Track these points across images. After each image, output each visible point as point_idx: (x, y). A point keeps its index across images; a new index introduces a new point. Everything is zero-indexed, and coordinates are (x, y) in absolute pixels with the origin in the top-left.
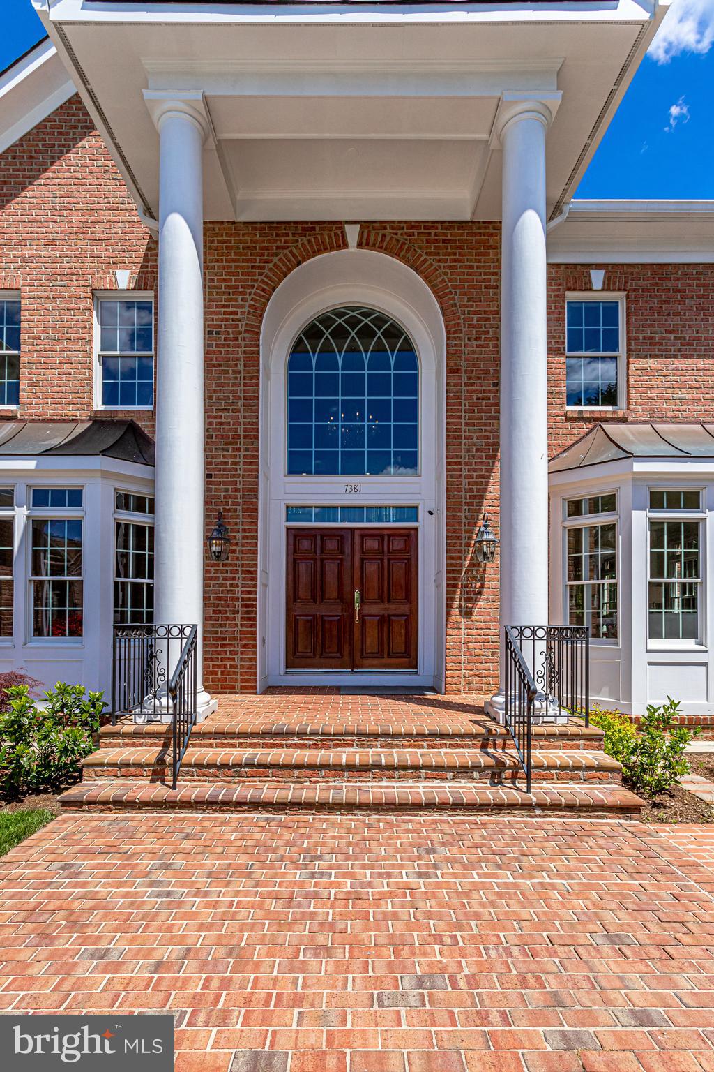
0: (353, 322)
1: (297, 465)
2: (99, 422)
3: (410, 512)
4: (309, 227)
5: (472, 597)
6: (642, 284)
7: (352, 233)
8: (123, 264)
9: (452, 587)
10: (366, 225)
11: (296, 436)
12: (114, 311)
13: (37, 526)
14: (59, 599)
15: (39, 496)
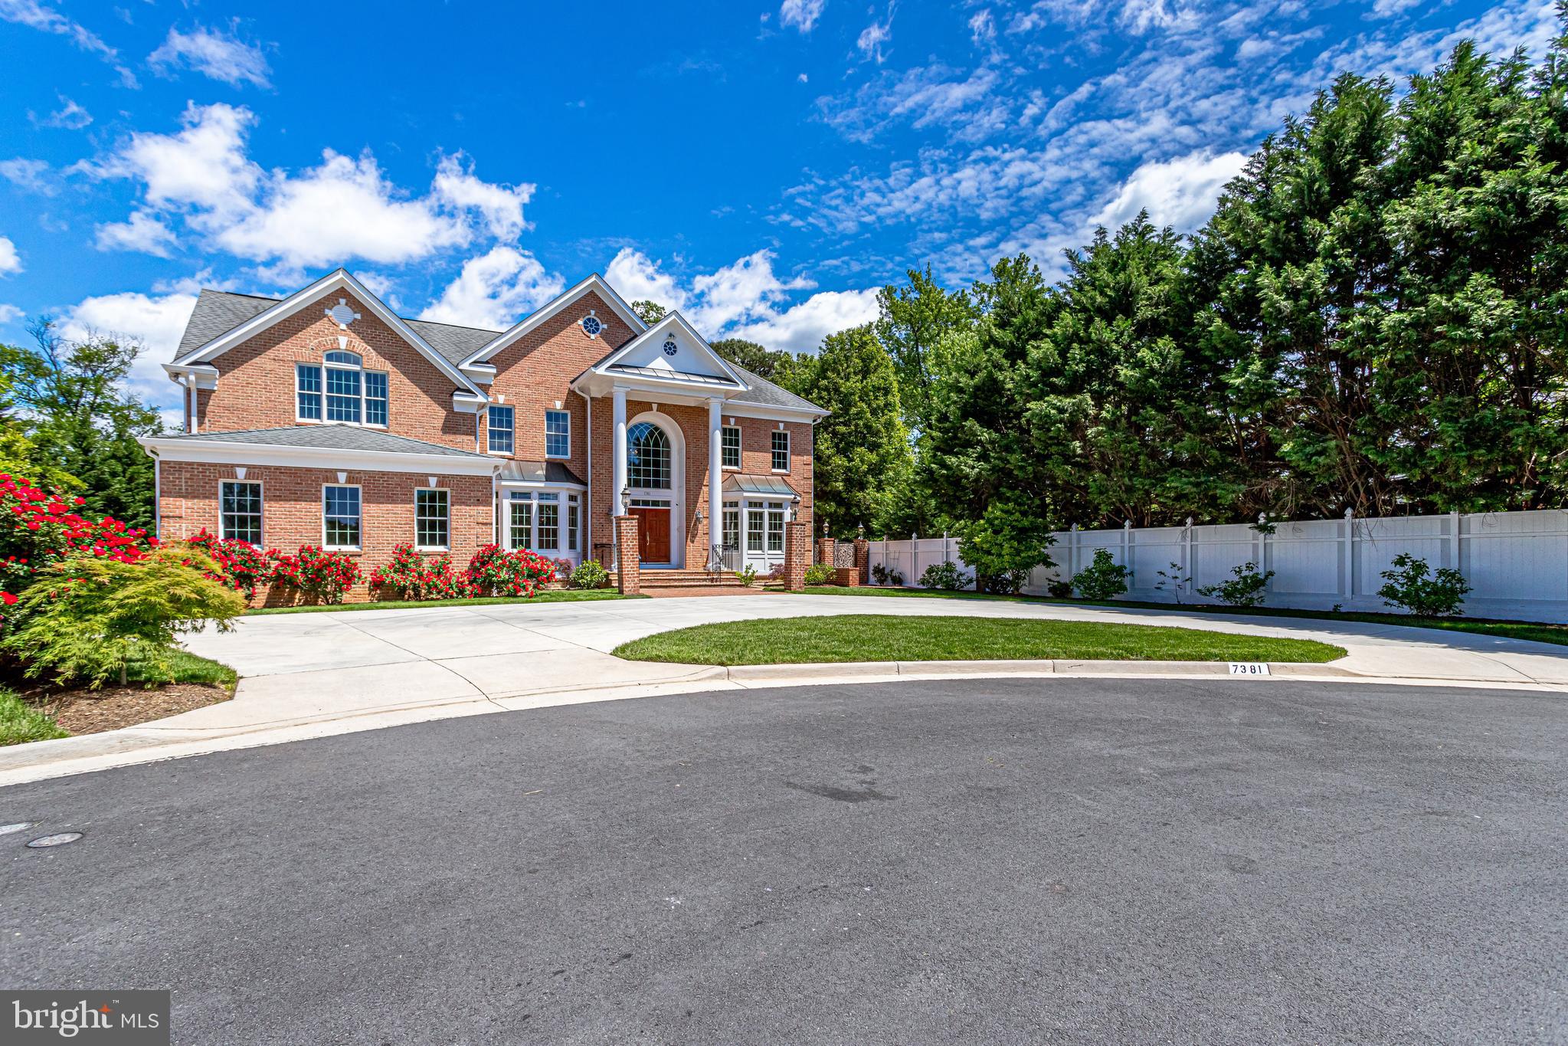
0: (649, 428)
2: (550, 464)
3: (667, 503)
4: (640, 403)
5: (694, 536)
6: (747, 425)
7: (655, 407)
8: (559, 399)
9: (687, 533)
10: (659, 404)
12: (552, 416)
13: (541, 508)
14: (548, 535)
15: (542, 496)
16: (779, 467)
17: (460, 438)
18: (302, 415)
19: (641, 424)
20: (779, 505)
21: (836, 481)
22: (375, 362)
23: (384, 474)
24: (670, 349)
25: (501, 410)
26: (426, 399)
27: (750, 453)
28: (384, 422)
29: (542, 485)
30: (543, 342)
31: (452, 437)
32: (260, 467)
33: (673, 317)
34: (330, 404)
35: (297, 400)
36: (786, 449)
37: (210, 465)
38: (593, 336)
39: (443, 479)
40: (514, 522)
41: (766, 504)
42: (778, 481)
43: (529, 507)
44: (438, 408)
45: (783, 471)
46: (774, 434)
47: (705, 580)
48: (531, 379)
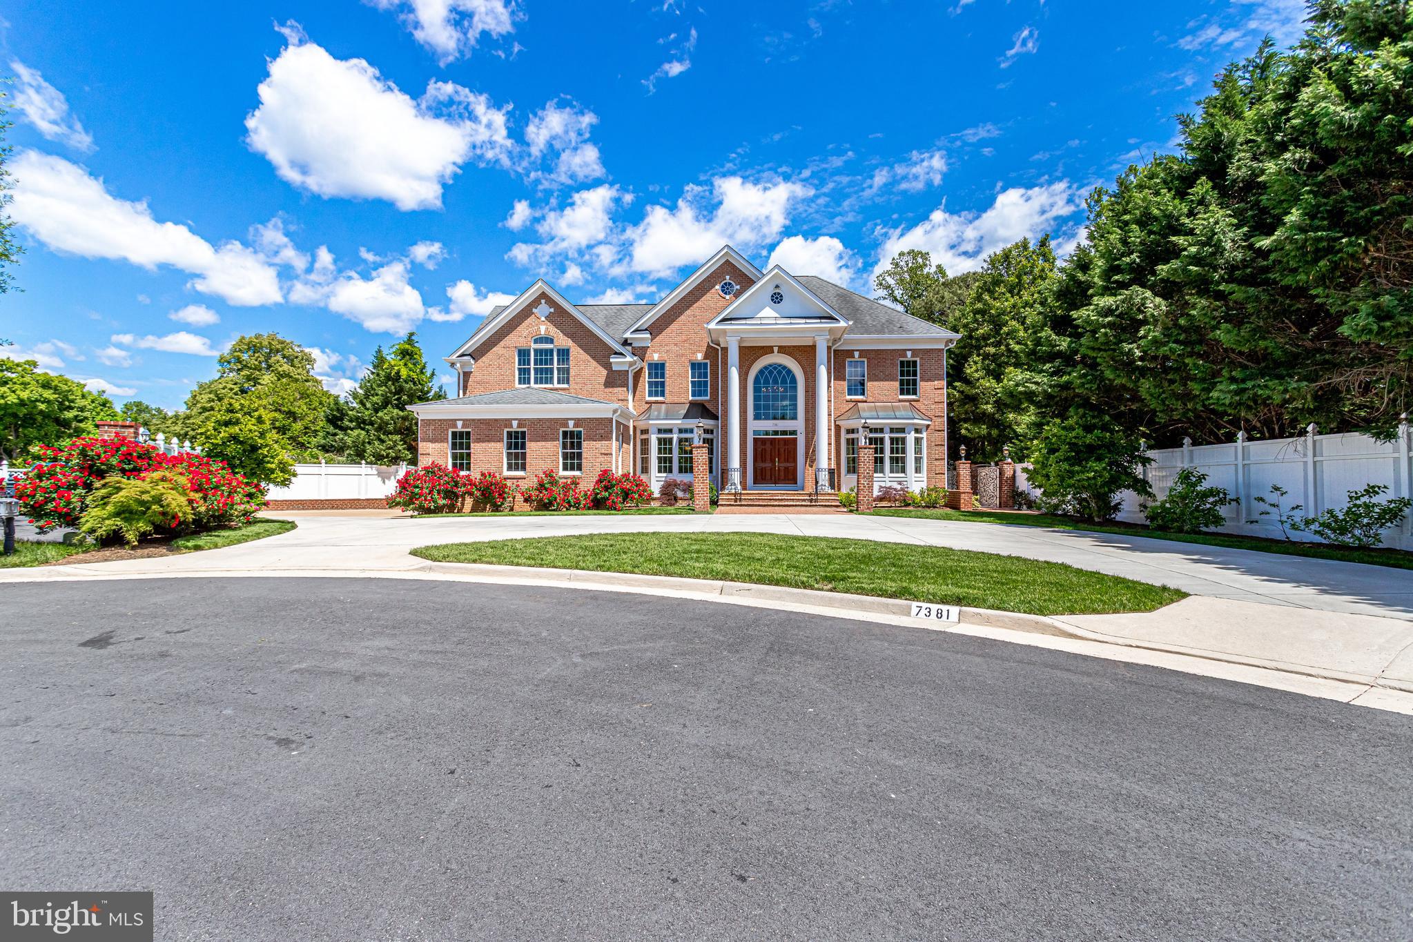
0: (775, 368)
1: (757, 417)
2: (692, 404)
3: (794, 433)
4: (763, 347)
6: (872, 356)
7: (776, 349)
8: (700, 352)
9: (806, 458)
10: (778, 347)
11: (756, 407)
12: (695, 366)
13: (680, 441)
14: (686, 462)
15: (681, 431)
16: (908, 393)
17: (616, 390)
18: (520, 383)
19: (770, 365)
20: (902, 430)
21: (987, 403)
22: (562, 341)
23: (540, 420)
24: (777, 298)
25: (656, 365)
26: (594, 363)
27: (876, 383)
28: (568, 383)
29: (679, 422)
30: (688, 307)
31: (611, 390)
32: (469, 420)
33: (776, 270)
34: (536, 373)
35: (517, 373)
36: (915, 374)
37: (445, 420)
38: (728, 297)
39: (578, 422)
40: (660, 452)
41: (887, 429)
42: (904, 407)
43: (671, 440)
44: (601, 369)
45: (914, 397)
46: (902, 363)
47: (804, 500)
48: (679, 338)
